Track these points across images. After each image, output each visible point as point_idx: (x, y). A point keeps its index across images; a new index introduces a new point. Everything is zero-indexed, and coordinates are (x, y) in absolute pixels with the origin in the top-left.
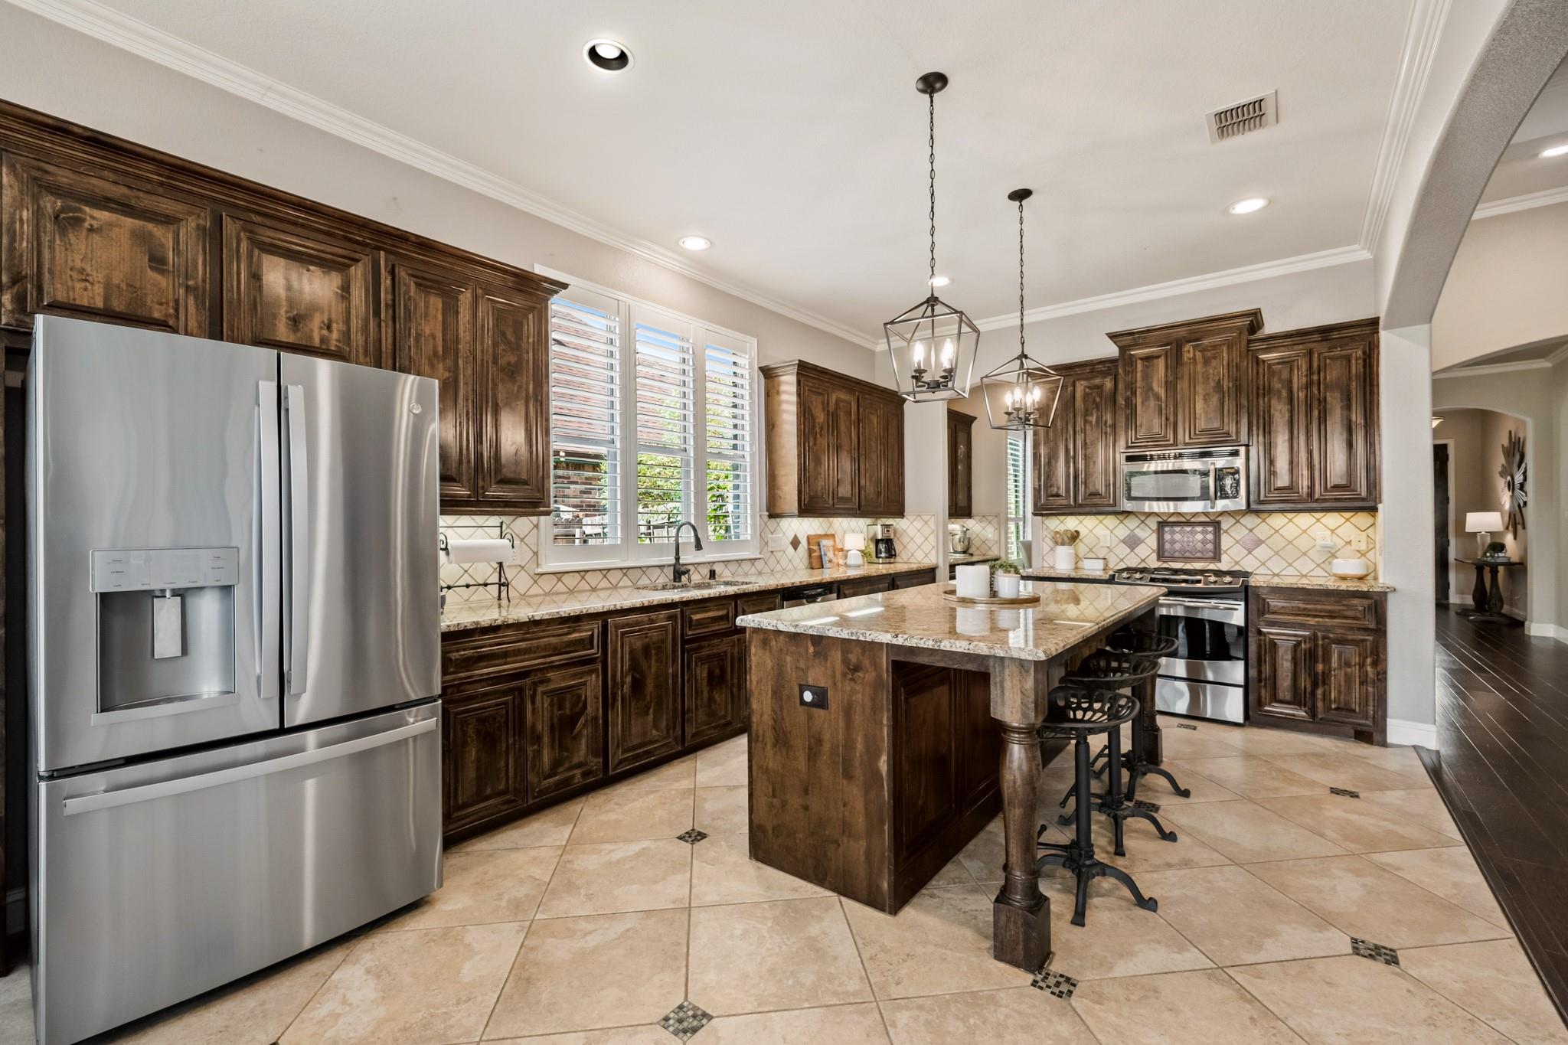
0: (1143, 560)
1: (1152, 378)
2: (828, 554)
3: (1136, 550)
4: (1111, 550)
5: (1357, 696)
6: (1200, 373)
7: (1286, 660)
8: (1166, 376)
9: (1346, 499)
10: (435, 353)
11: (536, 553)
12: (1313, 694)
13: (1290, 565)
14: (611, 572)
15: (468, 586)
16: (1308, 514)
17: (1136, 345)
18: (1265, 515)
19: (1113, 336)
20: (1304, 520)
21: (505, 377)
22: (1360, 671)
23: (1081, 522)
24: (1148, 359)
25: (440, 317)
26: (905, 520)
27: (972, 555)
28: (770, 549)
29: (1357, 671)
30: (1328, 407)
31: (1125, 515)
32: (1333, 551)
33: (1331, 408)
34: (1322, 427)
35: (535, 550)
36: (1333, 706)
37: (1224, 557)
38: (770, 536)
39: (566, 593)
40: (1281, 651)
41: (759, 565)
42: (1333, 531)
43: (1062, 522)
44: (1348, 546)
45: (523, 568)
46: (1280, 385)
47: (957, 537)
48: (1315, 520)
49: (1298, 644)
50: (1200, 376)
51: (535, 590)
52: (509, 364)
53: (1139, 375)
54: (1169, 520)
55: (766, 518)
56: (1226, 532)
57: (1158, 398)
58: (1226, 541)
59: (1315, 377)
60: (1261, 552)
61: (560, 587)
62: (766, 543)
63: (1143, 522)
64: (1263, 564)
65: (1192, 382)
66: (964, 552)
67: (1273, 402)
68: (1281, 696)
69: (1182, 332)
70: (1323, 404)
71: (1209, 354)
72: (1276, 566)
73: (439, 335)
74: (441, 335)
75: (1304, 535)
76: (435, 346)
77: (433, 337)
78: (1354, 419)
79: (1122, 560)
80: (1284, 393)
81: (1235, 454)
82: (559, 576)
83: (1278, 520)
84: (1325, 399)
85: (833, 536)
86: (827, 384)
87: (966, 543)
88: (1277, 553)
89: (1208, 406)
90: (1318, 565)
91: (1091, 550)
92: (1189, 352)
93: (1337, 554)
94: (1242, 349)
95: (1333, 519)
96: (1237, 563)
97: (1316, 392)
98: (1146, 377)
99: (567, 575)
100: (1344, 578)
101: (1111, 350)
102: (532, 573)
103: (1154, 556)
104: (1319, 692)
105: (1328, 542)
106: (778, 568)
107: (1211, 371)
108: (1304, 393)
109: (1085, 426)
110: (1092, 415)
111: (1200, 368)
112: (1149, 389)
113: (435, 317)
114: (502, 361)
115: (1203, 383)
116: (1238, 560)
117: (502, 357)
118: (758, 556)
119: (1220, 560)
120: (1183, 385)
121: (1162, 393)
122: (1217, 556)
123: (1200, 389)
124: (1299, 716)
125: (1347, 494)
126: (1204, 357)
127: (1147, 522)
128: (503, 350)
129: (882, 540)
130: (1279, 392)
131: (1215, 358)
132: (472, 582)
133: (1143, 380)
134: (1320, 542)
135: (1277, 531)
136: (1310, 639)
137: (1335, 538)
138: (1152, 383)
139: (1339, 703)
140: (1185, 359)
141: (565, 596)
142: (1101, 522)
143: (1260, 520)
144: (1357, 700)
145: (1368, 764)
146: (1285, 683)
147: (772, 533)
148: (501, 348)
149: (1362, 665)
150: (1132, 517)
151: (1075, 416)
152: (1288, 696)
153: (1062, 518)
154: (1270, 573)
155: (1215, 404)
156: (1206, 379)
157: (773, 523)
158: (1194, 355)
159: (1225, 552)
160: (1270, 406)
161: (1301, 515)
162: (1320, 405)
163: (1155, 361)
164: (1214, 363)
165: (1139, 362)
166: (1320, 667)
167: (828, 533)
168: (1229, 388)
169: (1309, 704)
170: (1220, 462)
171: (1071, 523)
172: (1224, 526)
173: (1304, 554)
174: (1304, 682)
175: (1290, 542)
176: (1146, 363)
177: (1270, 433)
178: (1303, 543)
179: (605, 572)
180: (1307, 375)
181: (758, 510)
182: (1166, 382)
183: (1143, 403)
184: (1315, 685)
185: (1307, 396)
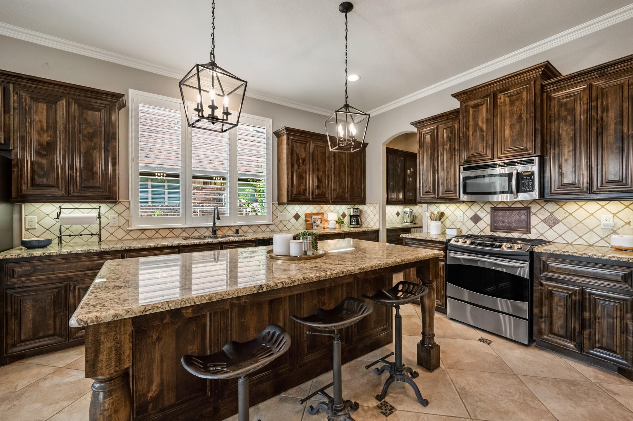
0: (482, 231)
1: (478, 118)
2: (316, 222)
3: (477, 224)
4: (464, 224)
5: (618, 341)
6: (508, 111)
7: (560, 306)
8: (487, 116)
9: (618, 191)
10: (42, 129)
11: (128, 221)
12: (581, 333)
13: (580, 237)
14: (174, 230)
15: (70, 236)
16: (594, 202)
17: (469, 99)
18: (561, 203)
19: (455, 96)
20: (592, 207)
21: (86, 139)
22: (620, 323)
23: (448, 207)
24: (476, 106)
25: (45, 112)
26: (366, 206)
27: (415, 224)
28: (279, 220)
29: (618, 323)
30: (605, 123)
31: (472, 203)
32: (615, 229)
33: (607, 125)
34: (599, 139)
35: (128, 219)
36: (597, 345)
37: (533, 230)
38: (279, 213)
39: (147, 239)
40: (556, 299)
41: (272, 227)
42: (615, 215)
43: (437, 207)
44: (627, 226)
45: (120, 227)
46: (566, 113)
47: (408, 215)
48: (600, 207)
49: (571, 295)
50: (508, 113)
51: (128, 237)
52: (89, 133)
53: (471, 117)
54: (497, 206)
55: (277, 205)
56: (534, 214)
57: (481, 130)
58: (534, 220)
59: (594, 104)
60: (559, 228)
61: (143, 236)
62: (277, 217)
63: (482, 207)
64: (560, 236)
65: (503, 119)
66: (411, 223)
67: (561, 125)
68: (556, 329)
69: (498, 87)
70: (600, 122)
71: (514, 98)
72: (570, 237)
73: (44, 121)
74: (45, 121)
75: (592, 216)
76: (42, 125)
77: (41, 121)
78: (626, 130)
79: (470, 230)
80: (569, 118)
81: (531, 162)
82: (142, 231)
83: (571, 207)
84: (602, 118)
85: (323, 214)
86: (308, 139)
87: (412, 218)
88: (570, 229)
89: (513, 132)
90: (602, 239)
91: (453, 223)
92: (501, 98)
93: (617, 231)
94: (537, 92)
95: (615, 206)
96: (542, 235)
97: (595, 115)
98: (475, 118)
99: (147, 231)
100: (620, 250)
101: (456, 104)
102: (125, 229)
103: (489, 228)
104: (586, 332)
105: (611, 222)
106: (285, 228)
107: (515, 109)
108: (585, 115)
109: (443, 151)
110: (447, 145)
111: (508, 108)
112: (476, 125)
113: (42, 113)
114: (85, 132)
115: (510, 117)
116: (542, 232)
117: (84, 130)
118: (272, 223)
119: (530, 233)
120: (498, 120)
121: (484, 127)
122: (528, 229)
123: (508, 122)
124: (569, 347)
125: (620, 187)
126: (510, 100)
127: (484, 207)
128: (85, 127)
129: (353, 216)
130: (566, 117)
131: (518, 100)
132: (72, 234)
133: (473, 120)
134: (603, 222)
135: (571, 214)
136: (579, 293)
137: (616, 220)
138: (478, 121)
139: (602, 343)
140: (499, 104)
141: (146, 240)
142: (458, 207)
143: (559, 207)
144: (618, 344)
145: (615, 401)
146: (558, 323)
147: (281, 212)
148: (84, 126)
149: (622, 318)
150: (476, 204)
151: (438, 146)
152: (562, 332)
153: (437, 205)
154: (565, 242)
155: (517, 129)
156: (512, 114)
157: (281, 208)
158: (505, 100)
159: (534, 227)
160: (559, 128)
161: (589, 203)
162: (597, 124)
163: (480, 107)
164: (517, 103)
165: (471, 109)
166: (587, 315)
167: (320, 212)
168: (527, 119)
169: (577, 340)
170: (521, 168)
171: (443, 208)
172: (533, 210)
173: (591, 230)
174: (575, 324)
175: (581, 222)
176: (474, 110)
177: (559, 146)
178: (591, 222)
179: (171, 230)
180: (587, 103)
181: (272, 201)
182: (487, 120)
183: (473, 134)
184: (583, 327)
185: (587, 118)
